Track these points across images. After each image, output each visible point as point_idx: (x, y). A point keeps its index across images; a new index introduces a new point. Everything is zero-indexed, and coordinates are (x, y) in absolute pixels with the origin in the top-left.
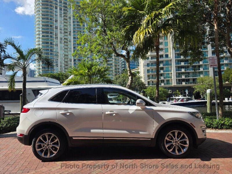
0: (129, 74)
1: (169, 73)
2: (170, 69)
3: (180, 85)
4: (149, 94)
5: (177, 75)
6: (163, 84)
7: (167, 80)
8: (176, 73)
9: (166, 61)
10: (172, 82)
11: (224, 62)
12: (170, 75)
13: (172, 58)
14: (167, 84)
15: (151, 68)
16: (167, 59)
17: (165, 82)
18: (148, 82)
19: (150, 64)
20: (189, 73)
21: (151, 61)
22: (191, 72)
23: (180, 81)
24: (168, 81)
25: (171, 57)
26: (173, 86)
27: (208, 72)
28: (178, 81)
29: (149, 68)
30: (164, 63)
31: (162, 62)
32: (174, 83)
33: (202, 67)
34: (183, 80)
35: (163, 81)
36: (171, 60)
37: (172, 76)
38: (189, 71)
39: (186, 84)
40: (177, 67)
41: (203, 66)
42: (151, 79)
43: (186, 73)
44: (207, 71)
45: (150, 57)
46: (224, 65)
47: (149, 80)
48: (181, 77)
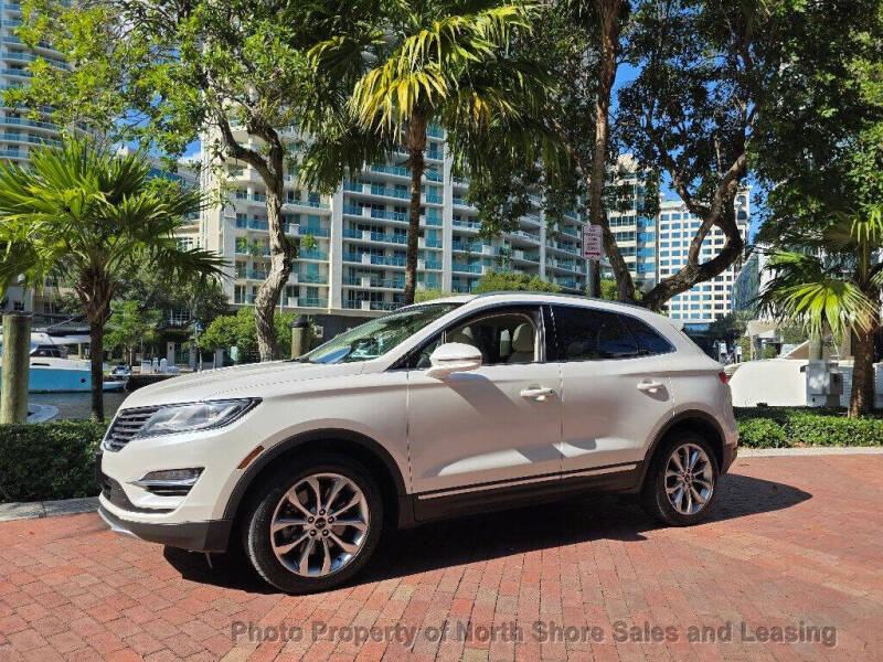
0: (274, 242)
1: (317, 265)
2: (322, 247)
3: (352, 312)
4: (245, 336)
5: (347, 275)
6: (292, 303)
7: (309, 288)
8: (344, 266)
9: (309, 216)
10: (327, 297)
11: (481, 251)
12: (322, 272)
13: (332, 208)
14: (310, 302)
15: (250, 233)
16: (313, 210)
17: (303, 294)
18: (237, 289)
19: (250, 218)
20: (382, 272)
21: (251, 208)
22: (390, 270)
23: (353, 298)
24: (313, 291)
25: (329, 207)
26: (329, 313)
27: (437, 277)
28: (346, 297)
29: (242, 233)
30: (305, 222)
31: (295, 217)
32: (333, 304)
33: (423, 258)
34: (366, 295)
35: (294, 291)
36: (328, 218)
37: (328, 273)
38: (384, 266)
39: (372, 308)
40: (347, 247)
41: (427, 254)
42: (248, 279)
43: (374, 271)
44: (435, 273)
45: (249, 191)
46: (482, 260)
47: (242, 282)
48: (359, 284)
